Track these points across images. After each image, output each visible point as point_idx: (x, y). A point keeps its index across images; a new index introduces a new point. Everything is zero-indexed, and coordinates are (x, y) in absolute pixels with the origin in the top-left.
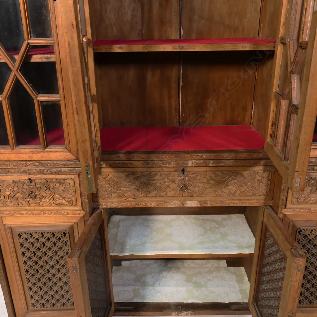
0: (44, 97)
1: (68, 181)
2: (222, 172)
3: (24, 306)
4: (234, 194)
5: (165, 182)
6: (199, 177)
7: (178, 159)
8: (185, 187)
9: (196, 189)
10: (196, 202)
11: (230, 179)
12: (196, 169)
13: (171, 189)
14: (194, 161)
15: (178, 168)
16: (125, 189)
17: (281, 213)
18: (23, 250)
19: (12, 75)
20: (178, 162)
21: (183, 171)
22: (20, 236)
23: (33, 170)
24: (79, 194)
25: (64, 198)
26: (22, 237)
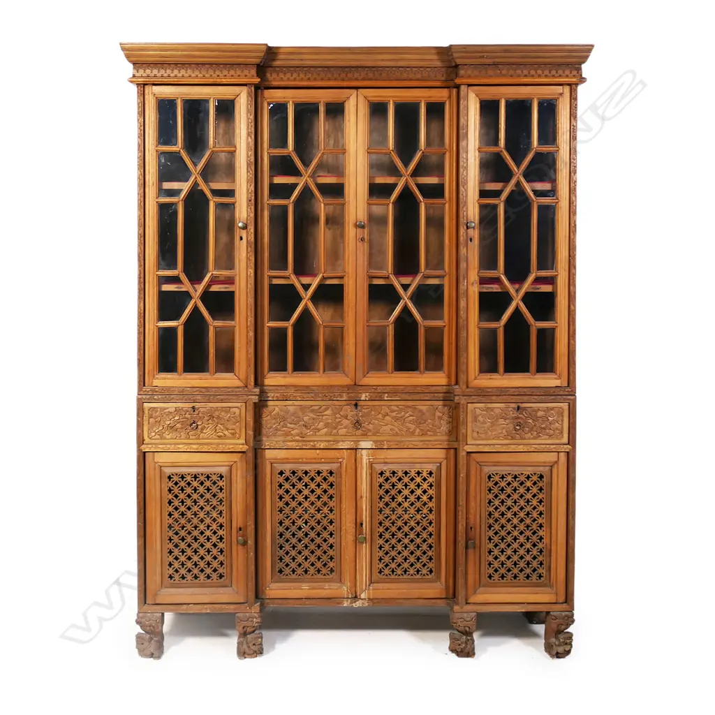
0: (219, 323)
1: (234, 409)
2: (397, 406)
3: (158, 578)
4: (413, 433)
5: (336, 418)
6: (373, 413)
7: (351, 391)
8: (357, 425)
9: (371, 427)
10: (371, 442)
11: (407, 415)
12: (370, 403)
13: (342, 427)
14: (367, 394)
15: (350, 402)
16: (292, 426)
17: (463, 450)
18: (170, 496)
19: (192, 302)
20: (350, 395)
21: (356, 405)
22: (170, 478)
23: (199, 397)
24: (244, 425)
25: (227, 429)
26: (172, 480)
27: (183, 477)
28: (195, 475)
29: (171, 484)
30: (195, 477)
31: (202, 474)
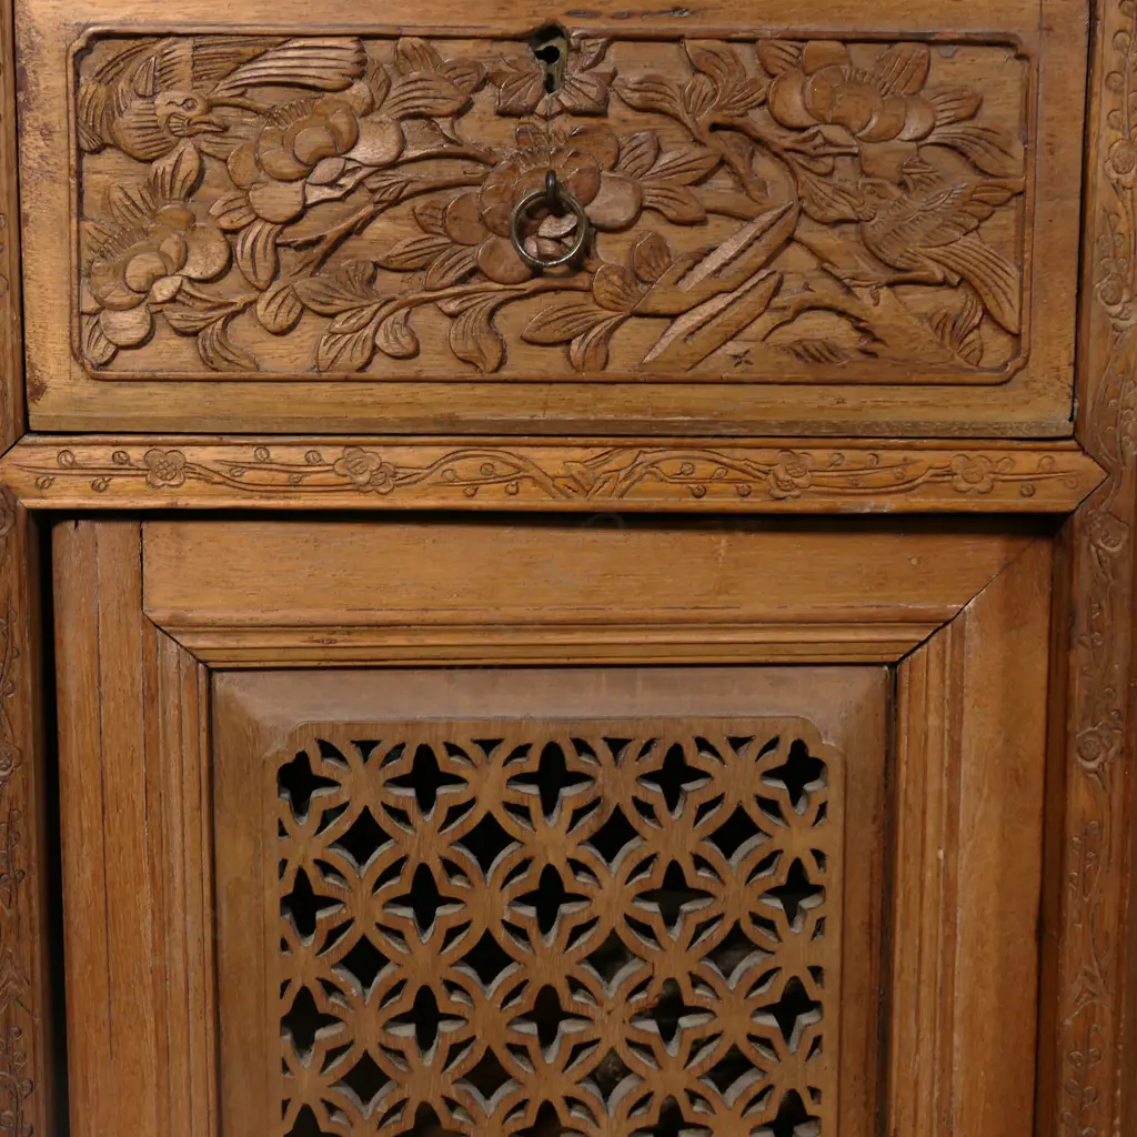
26: (321, 797)
27: (426, 775)
28: (552, 752)
29: (309, 843)
30: (552, 773)
31: (616, 745)
